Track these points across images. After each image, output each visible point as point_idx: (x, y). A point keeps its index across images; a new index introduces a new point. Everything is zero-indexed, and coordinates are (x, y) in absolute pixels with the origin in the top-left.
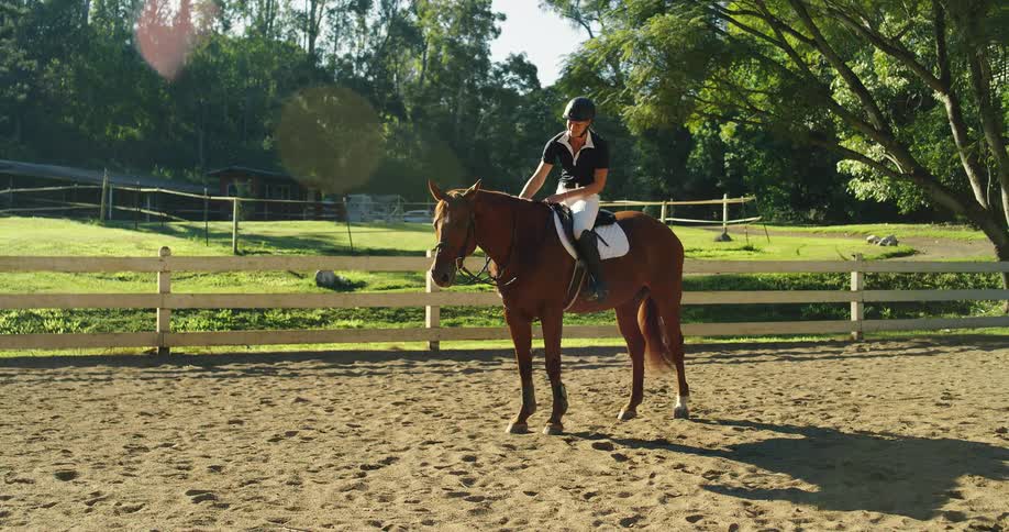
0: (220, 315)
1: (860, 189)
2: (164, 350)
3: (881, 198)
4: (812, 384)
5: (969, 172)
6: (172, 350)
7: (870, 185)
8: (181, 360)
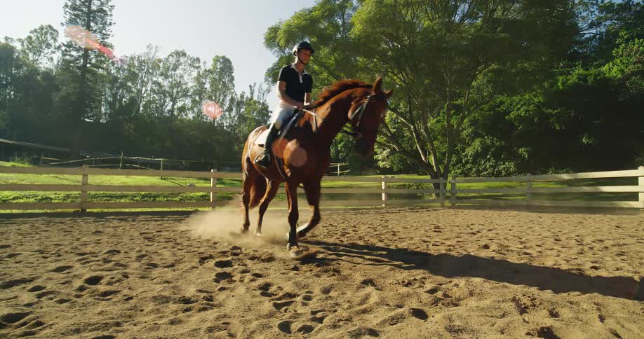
0: (135, 199)
1: (381, 164)
2: (83, 210)
3: (388, 167)
4: (370, 222)
5: (420, 151)
6: (88, 210)
7: (384, 163)
8: (92, 214)
